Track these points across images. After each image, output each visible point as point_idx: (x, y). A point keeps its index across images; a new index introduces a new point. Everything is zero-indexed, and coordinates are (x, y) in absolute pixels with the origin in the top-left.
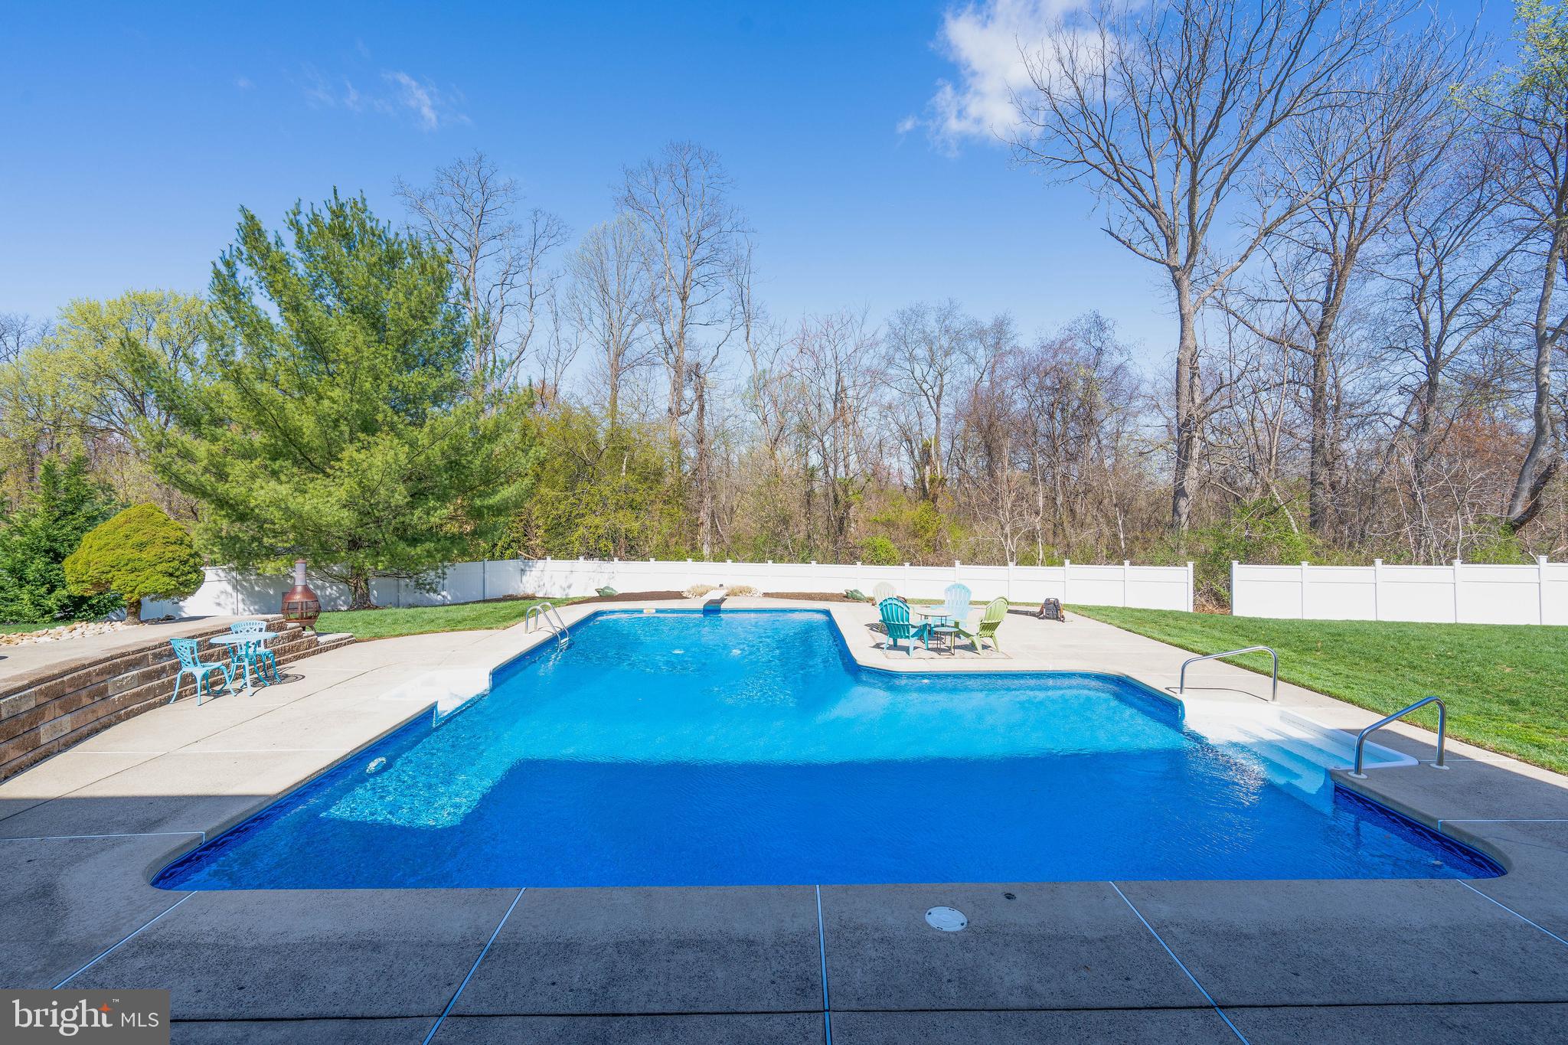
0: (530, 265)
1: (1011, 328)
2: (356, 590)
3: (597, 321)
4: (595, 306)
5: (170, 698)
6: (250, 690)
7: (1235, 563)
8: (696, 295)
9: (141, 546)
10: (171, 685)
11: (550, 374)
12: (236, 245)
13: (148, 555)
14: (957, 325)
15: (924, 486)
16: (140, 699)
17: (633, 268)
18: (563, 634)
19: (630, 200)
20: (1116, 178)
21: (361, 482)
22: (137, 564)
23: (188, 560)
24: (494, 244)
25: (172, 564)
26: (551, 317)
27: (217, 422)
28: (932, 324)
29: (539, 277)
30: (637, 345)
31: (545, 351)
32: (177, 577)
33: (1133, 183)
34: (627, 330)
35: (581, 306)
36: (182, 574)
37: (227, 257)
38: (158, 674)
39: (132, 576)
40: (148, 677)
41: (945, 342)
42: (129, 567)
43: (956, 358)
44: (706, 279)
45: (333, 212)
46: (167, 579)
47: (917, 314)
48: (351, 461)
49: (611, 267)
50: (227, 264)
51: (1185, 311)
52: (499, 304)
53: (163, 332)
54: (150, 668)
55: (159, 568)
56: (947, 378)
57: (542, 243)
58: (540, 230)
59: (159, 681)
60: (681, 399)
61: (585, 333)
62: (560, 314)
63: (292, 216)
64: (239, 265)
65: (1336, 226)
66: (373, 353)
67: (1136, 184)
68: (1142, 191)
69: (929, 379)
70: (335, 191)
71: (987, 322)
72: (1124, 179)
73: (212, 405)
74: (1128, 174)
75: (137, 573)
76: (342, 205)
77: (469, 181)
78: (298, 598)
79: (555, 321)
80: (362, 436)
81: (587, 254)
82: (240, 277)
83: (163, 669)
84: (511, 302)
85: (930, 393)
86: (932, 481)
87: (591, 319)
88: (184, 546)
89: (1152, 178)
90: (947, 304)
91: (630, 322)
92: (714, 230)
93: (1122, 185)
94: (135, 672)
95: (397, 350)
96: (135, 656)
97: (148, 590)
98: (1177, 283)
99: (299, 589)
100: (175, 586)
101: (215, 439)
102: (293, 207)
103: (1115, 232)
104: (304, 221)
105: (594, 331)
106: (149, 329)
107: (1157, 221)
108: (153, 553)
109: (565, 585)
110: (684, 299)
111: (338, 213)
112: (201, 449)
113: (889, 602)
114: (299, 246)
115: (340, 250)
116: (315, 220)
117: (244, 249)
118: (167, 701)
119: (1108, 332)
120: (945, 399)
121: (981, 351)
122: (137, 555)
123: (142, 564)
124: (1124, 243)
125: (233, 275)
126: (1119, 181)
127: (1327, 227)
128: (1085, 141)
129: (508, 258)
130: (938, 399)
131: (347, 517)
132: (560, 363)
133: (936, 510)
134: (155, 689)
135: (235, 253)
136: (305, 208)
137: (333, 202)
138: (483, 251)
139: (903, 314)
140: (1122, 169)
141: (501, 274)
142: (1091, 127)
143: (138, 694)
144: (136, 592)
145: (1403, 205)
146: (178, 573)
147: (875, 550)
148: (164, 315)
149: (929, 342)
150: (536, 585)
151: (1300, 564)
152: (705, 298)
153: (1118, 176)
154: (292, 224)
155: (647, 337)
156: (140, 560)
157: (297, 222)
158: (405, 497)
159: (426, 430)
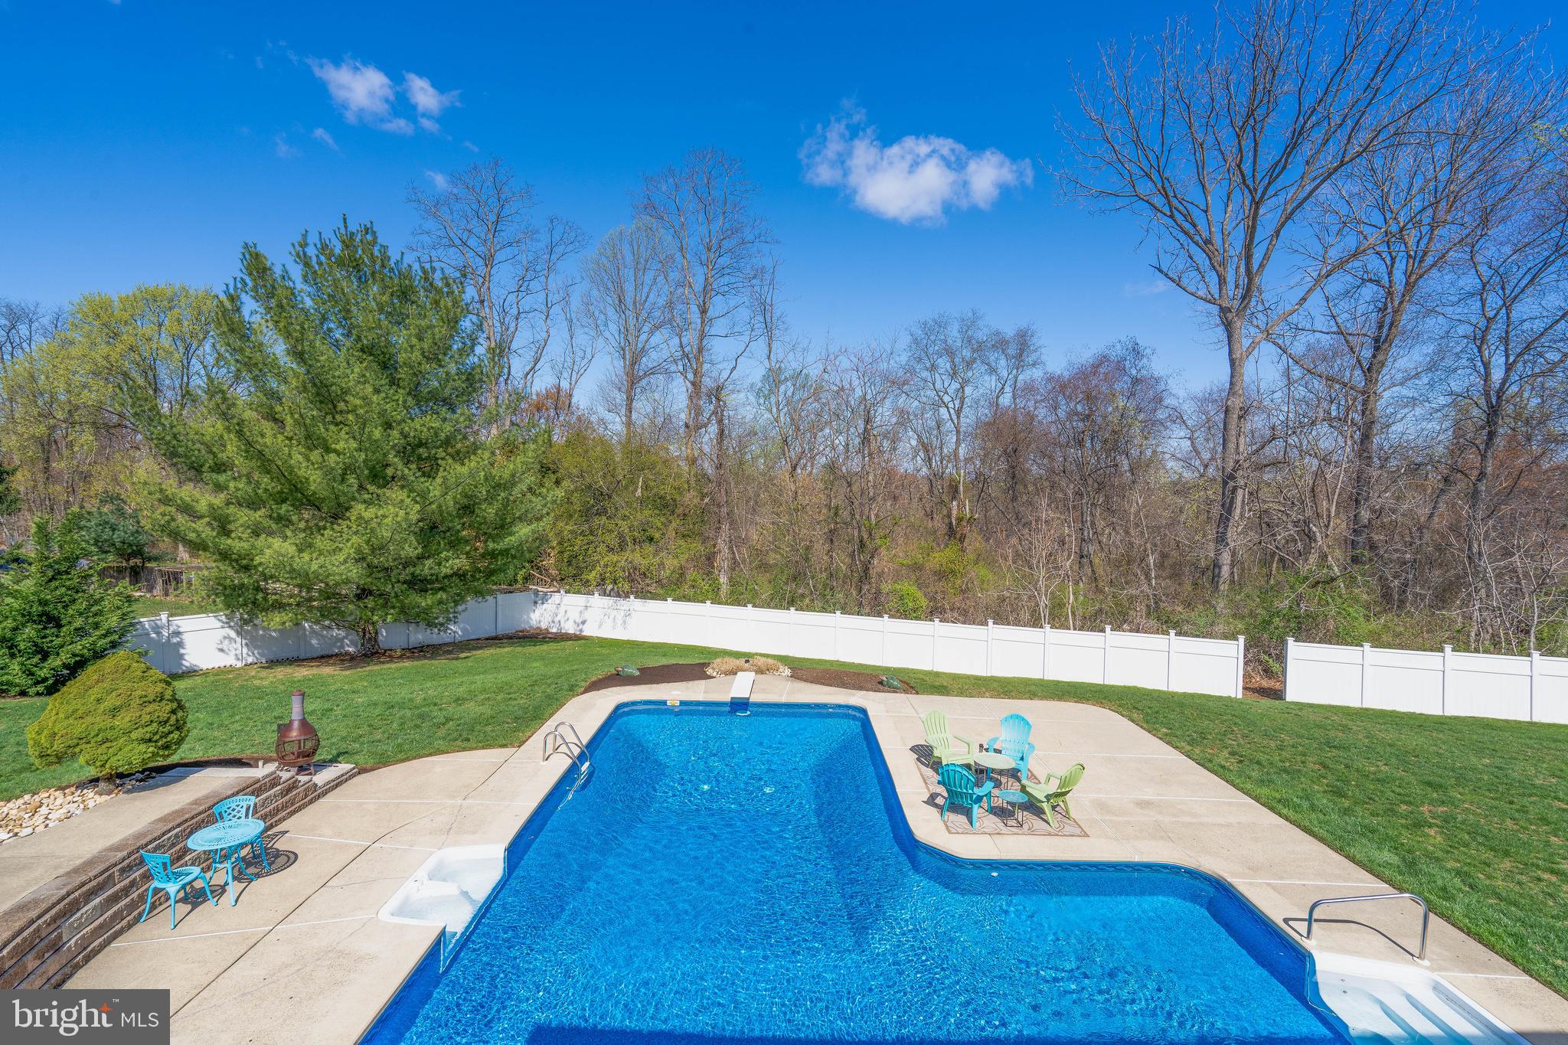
0: (545, 272)
1: (1034, 340)
2: (364, 636)
3: (613, 327)
4: (611, 311)
5: (140, 915)
6: (234, 888)
7: (1290, 641)
8: (717, 306)
9: (114, 711)
10: (142, 898)
11: (565, 385)
12: (239, 275)
13: (122, 721)
14: (981, 335)
15: (951, 523)
16: (102, 931)
17: (648, 278)
18: (582, 757)
19: (650, 207)
20: (1169, 213)
21: (369, 540)
22: (109, 734)
23: (169, 718)
24: (508, 252)
25: (149, 729)
26: (565, 324)
27: (219, 467)
28: (954, 332)
29: (555, 282)
30: (653, 355)
31: (560, 360)
32: (156, 741)
33: (1184, 216)
34: (643, 337)
35: (597, 313)
36: (161, 737)
37: (232, 291)
38: (126, 891)
39: (102, 749)
40: (115, 899)
41: (967, 353)
42: (99, 738)
43: (979, 367)
44: (726, 288)
45: (343, 242)
46: (143, 747)
47: (940, 324)
48: (360, 517)
49: (628, 273)
50: (232, 298)
51: (1237, 355)
52: (515, 311)
53: (175, 330)
54: (118, 887)
55: (134, 735)
56: (968, 390)
57: (559, 250)
58: (557, 237)
59: (128, 900)
60: (698, 411)
61: (601, 340)
62: (575, 321)
63: (298, 248)
64: (245, 298)
65: (1393, 259)
66: (384, 399)
67: (1187, 217)
68: (1195, 226)
69: (951, 391)
70: (345, 220)
71: (1009, 331)
72: (1177, 215)
73: (215, 450)
74: (1181, 208)
75: (108, 744)
76: (352, 234)
77: (485, 186)
78: (294, 734)
79: (570, 329)
80: (371, 488)
81: (604, 259)
82: (246, 312)
83: (133, 884)
84: (527, 309)
85: (951, 405)
86: (960, 520)
87: (606, 325)
88: (164, 702)
89: (1206, 212)
90: (970, 314)
91: (646, 329)
92: (734, 242)
93: (1175, 221)
94: (98, 900)
95: (409, 394)
96: (97, 881)
97: (121, 763)
98: (1228, 327)
99: (296, 724)
100: (153, 753)
101: (219, 488)
102: (299, 238)
103: (1165, 270)
104: (311, 251)
105: (610, 337)
106: (160, 325)
107: (1210, 259)
108: (127, 719)
109: (579, 620)
110: (704, 311)
111: (348, 243)
112: (205, 499)
113: (951, 768)
114: (305, 280)
115: (349, 286)
116: (324, 247)
117: (248, 279)
118: (137, 920)
119: (1145, 360)
120: (966, 410)
121: (1003, 362)
122: (109, 723)
123: (115, 733)
124: (1173, 281)
125: (238, 310)
126: (1172, 217)
127: (1384, 260)
128: (1135, 169)
129: (525, 263)
130: (958, 412)
131: (355, 572)
132: (576, 372)
133: (963, 550)
134: (122, 911)
135: (239, 285)
136: (313, 238)
137: (343, 231)
138: (500, 256)
139: (925, 324)
140: (1175, 202)
141: (517, 279)
142: (1142, 158)
143: (101, 926)
144: (107, 766)
145: (1470, 244)
146: (157, 737)
147: (901, 598)
148: (176, 311)
149: (950, 353)
150: (550, 619)
151: (1362, 646)
152: (725, 311)
153: (1171, 211)
154: (299, 257)
155: (662, 346)
156: (112, 728)
157: (305, 254)
158: (416, 548)
159: (439, 480)
